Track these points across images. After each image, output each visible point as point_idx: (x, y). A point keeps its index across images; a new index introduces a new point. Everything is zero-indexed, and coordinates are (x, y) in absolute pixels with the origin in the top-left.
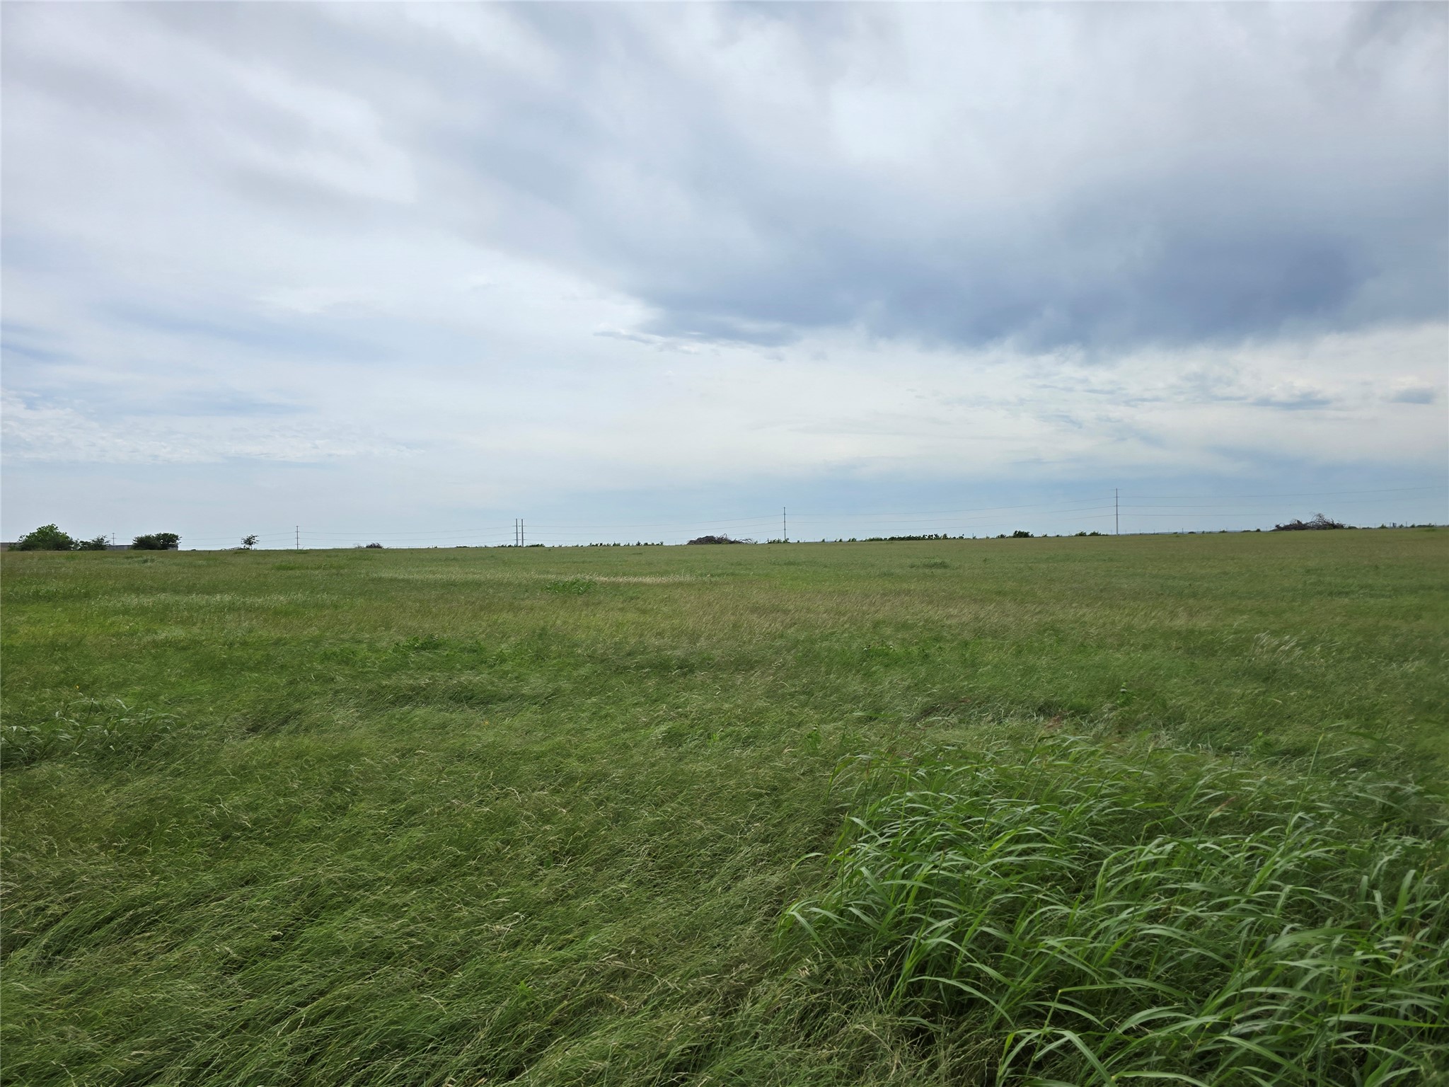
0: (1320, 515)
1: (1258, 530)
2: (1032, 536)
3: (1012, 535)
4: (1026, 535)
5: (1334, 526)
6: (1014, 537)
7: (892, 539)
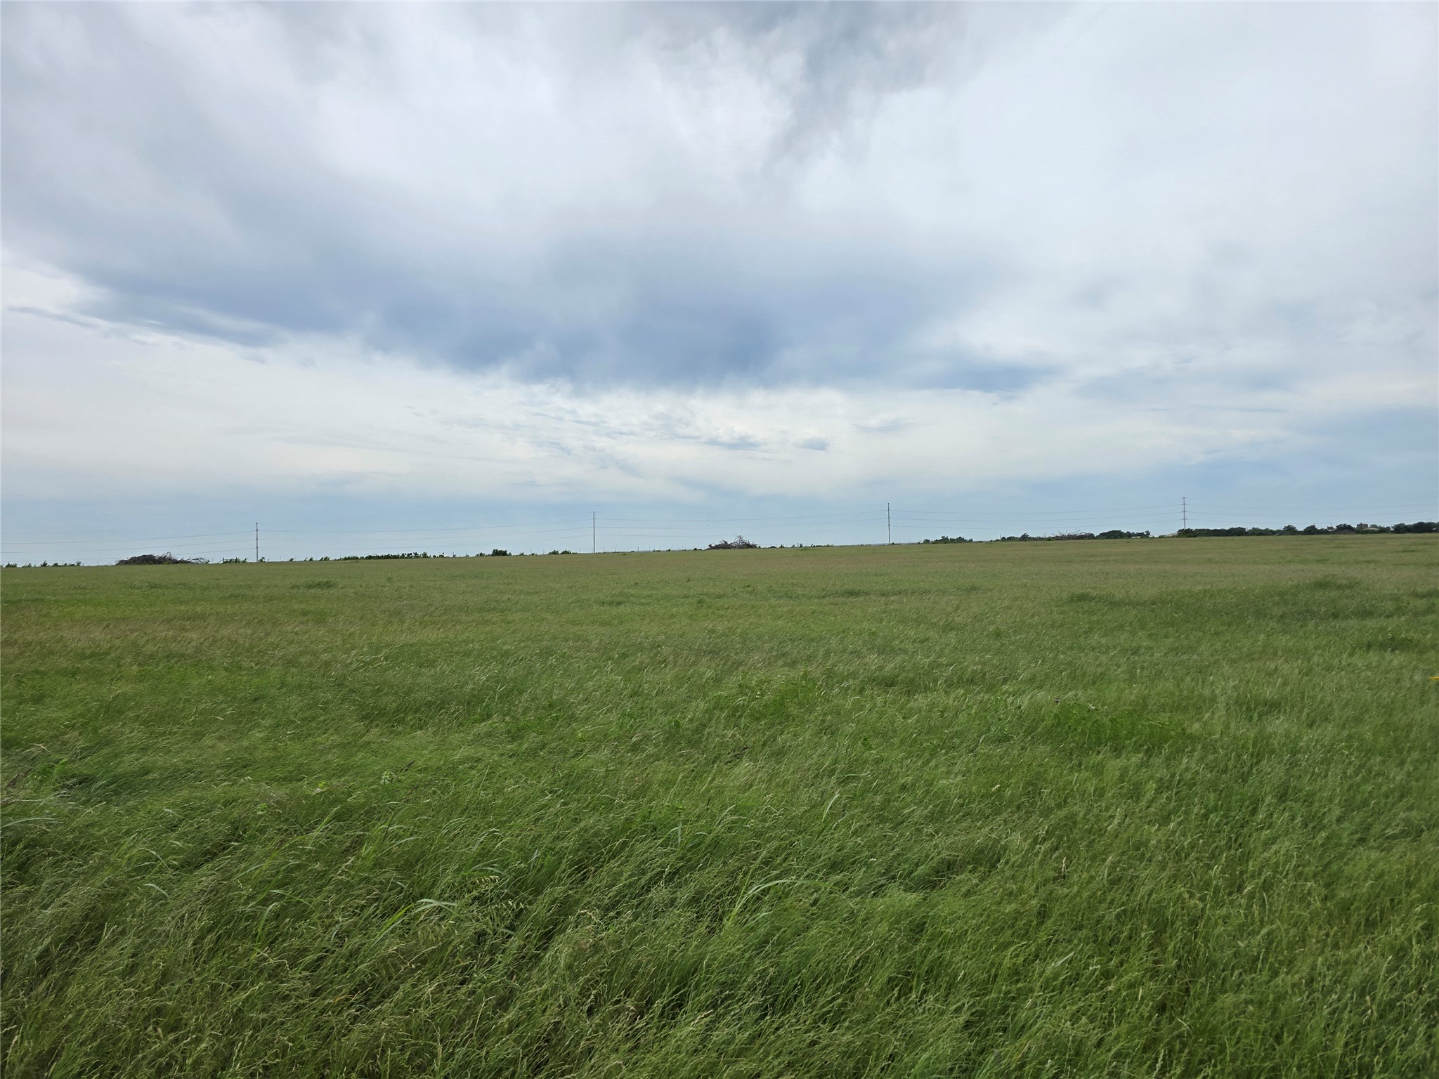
0: (740, 537)
1: (695, 549)
2: (510, 554)
3: (491, 553)
4: (504, 553)
5: (749, 546)
6: (493, 555)
7: (370, 557)
